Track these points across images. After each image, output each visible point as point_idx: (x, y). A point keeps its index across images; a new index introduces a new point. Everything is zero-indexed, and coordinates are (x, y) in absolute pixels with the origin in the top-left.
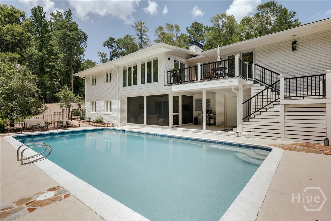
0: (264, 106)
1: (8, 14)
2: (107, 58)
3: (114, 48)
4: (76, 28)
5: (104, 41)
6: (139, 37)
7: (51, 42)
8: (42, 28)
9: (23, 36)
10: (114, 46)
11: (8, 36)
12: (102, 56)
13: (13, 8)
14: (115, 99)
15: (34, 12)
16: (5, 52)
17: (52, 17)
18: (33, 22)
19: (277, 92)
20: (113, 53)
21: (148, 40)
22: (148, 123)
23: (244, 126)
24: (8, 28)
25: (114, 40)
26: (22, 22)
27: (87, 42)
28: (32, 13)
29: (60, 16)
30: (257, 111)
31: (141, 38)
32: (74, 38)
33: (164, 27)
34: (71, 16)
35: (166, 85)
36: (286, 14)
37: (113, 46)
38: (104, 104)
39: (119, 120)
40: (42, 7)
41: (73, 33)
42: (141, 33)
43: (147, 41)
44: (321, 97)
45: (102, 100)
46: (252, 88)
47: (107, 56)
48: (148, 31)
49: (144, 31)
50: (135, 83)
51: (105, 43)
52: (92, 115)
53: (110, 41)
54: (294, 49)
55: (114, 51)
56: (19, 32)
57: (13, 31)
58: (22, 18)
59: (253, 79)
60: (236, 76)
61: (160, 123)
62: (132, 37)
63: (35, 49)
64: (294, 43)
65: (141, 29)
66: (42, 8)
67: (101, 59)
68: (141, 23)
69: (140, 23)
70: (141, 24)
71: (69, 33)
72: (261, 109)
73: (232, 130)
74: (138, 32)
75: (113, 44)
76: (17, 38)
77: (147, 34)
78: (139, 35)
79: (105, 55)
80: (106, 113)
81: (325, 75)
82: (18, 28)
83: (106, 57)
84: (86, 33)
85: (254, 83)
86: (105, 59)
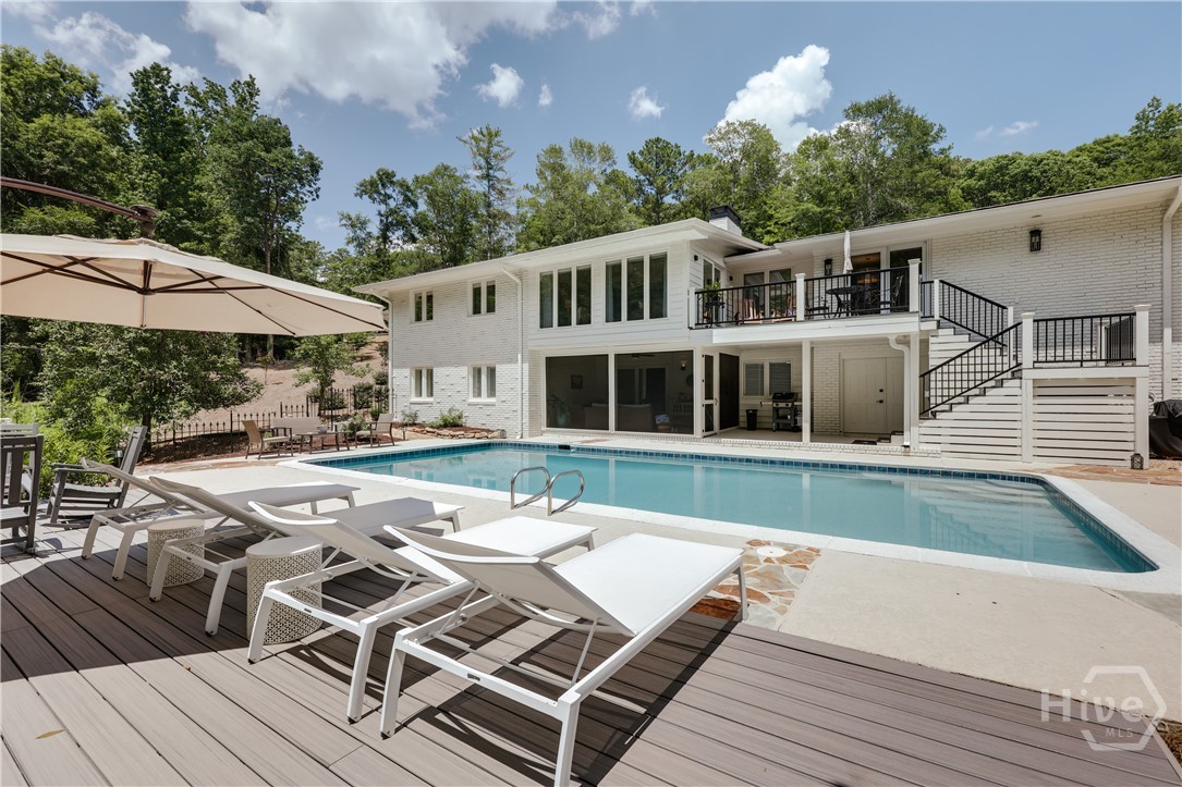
0: (978, 383)
1: (41, 79)
2: (369, 233)
3: (392, 203)
4: (285, 137)
5: (360, 180)
6: (478, 173)
7: (199, 180)
8: (166, 134)
9: (100, 155)
10: (394, 195)
11: (50, 154)
12: (353, 226)
13: (56, 61)
14: (513, 361)
15: (142, 81)
16: (40, 207)
17: (189, 97)
18: (138, 112)
19: (998, 351)
20: (390, 219)
21: (509, 182)
22: (619, 428)
23: (923, 431)
24: (46, 129)
25: (394, 179)
26: (88, 108)
27: (319, 184)
28: (135, 84)
29: (219, 95)
30: (959, 395)
31: (488, 177)
32: (279, 169)
33: (567, 150)
34: (257, 98)
35: (692, 325)
36: (925, 135)
37: (390, 197)
38: (465, 374)
39: (526, 420)
40: (167, 69)
41: (277, 153)
42: (488, 163)
43: (506, 186)
44: (1103, 363)
45: (458, 363)
46: (932, 340)
47: (369, 225)
48: (509, 156)
49: (495, 156)
50: (585, 319)
51: (362, 185)
52: (417, 407)
53: (381, 180)
54: (1035, 247)
55: (392, 212)
56: (87, 141)
57: (67, 137)
58: (86, 96)
59: (937, 317)
60: (911, 310)
61: (660, 427)
62: (457, 174)
63: (144, 199)
64: (1036, 233)
65: (488, 151)
66: (165, 72)
67: (351, 235)
68: (490, 134)
69: (485, 132)
70: (491, 136)
71: (263, 154)
72: (969, 389)
73: (889, 440)
74: (479, 158)
75: (389, 191)
76: (82, 160)
77: (505, 165)
78: (481, 168)
79: (363, 224)
80: (473, 400)
81: (1135, 314)
82: (84, 131)
83: (368, 230)
84: (316, 156)
85: (939, 327)
86: (363, 236)
